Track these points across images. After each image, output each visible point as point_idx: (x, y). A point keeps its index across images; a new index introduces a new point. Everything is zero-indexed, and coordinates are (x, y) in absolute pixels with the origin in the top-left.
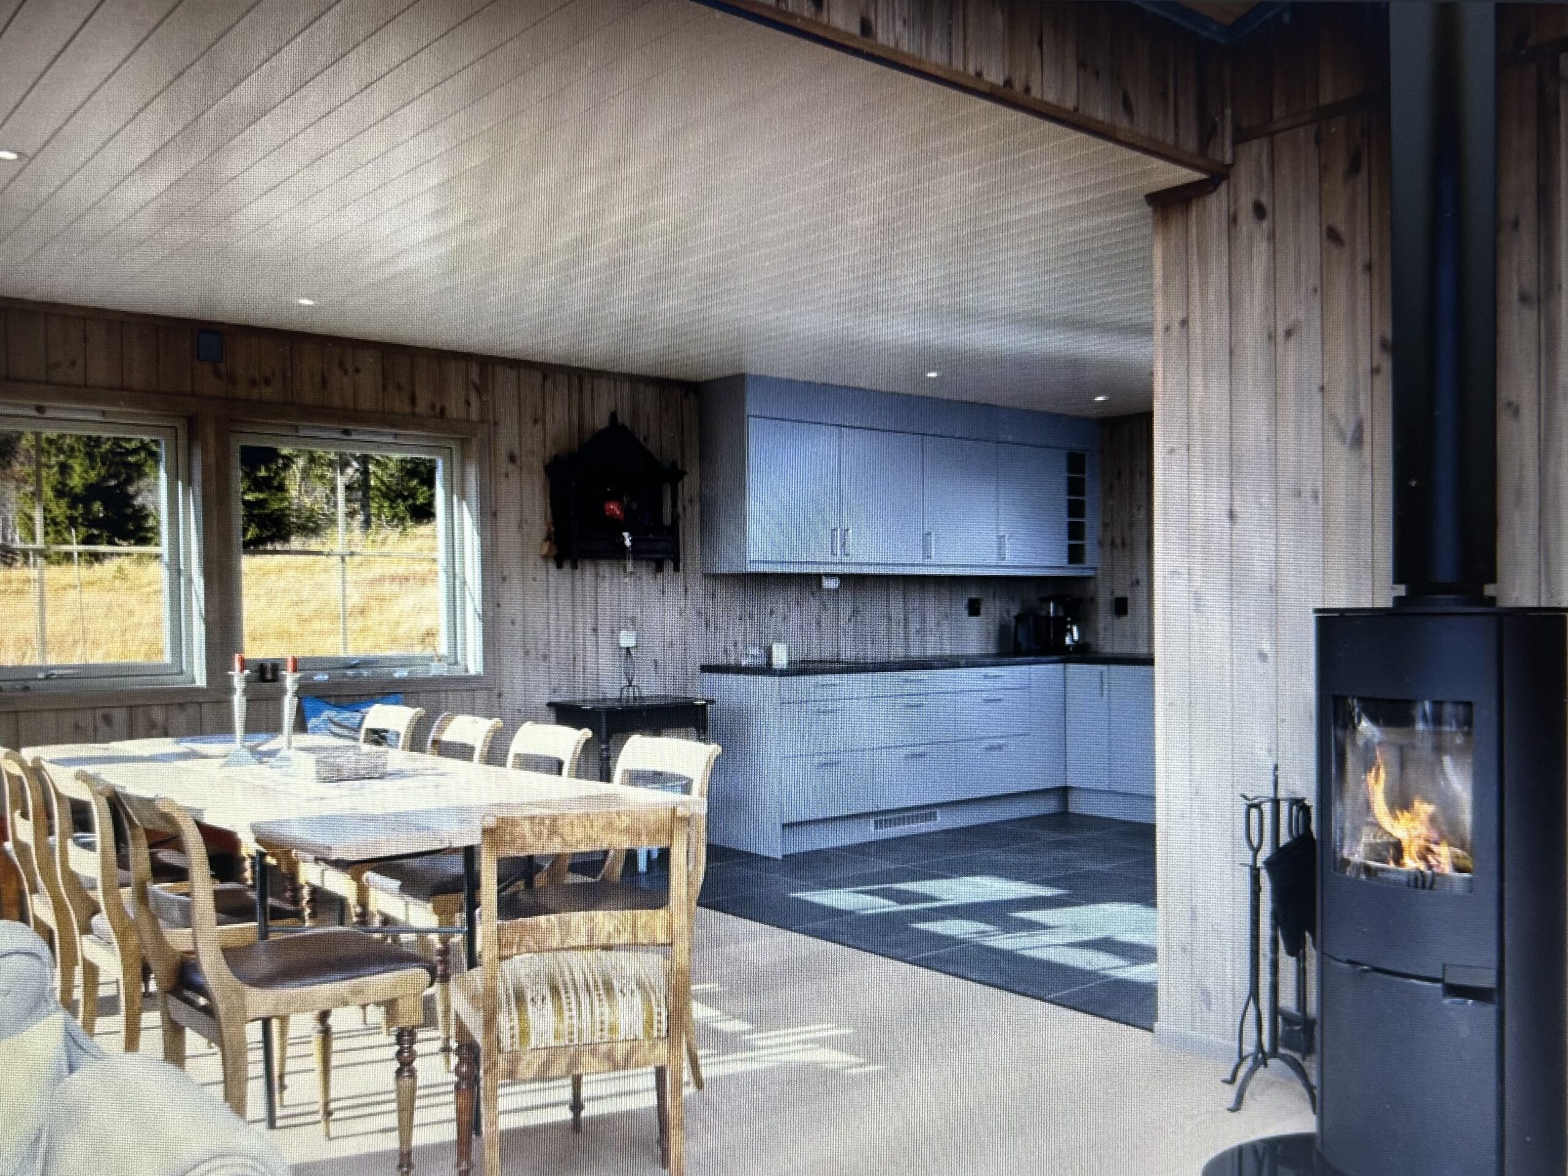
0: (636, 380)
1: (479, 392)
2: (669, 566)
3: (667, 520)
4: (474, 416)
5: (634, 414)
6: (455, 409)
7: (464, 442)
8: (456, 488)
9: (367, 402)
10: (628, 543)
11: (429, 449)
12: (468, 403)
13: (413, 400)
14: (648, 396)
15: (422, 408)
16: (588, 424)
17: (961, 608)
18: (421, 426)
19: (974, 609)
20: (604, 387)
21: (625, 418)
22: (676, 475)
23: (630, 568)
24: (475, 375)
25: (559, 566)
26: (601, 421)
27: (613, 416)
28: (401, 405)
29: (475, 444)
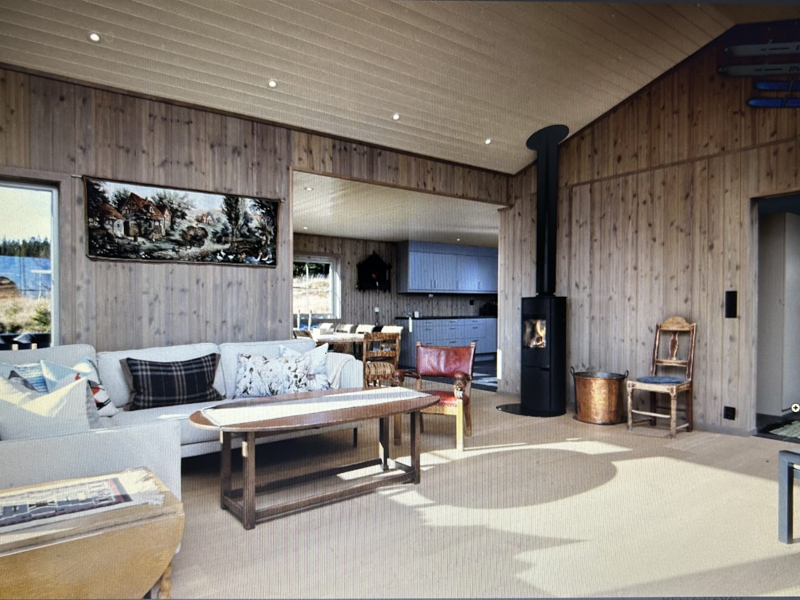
0: (379, 242)
1: (341, 246)
2: (387, 291)
3: (387, 278)
4: (340, 252)
5: (379, 250)
6: (335, 251)
7: (337, 259)
8: (335, 270)
9: (315, 250)
10: (377, 285)
11: (329, 261)
12: (338, 249)
13: (326, 249)
14: (383, 246)
15: (328, 251)
16: (368, 253)
17: (468, 302)
18: (328, 256)
19: (472, 303)
20: (371, 244)
21: (377, 252)
22: (390, 267)
23: (378, 291)
24: (340, 242)
25: (360, 291)
26: (371, 253)
27: (374, 252)
28: (322, 250)
29: (340, 260)
